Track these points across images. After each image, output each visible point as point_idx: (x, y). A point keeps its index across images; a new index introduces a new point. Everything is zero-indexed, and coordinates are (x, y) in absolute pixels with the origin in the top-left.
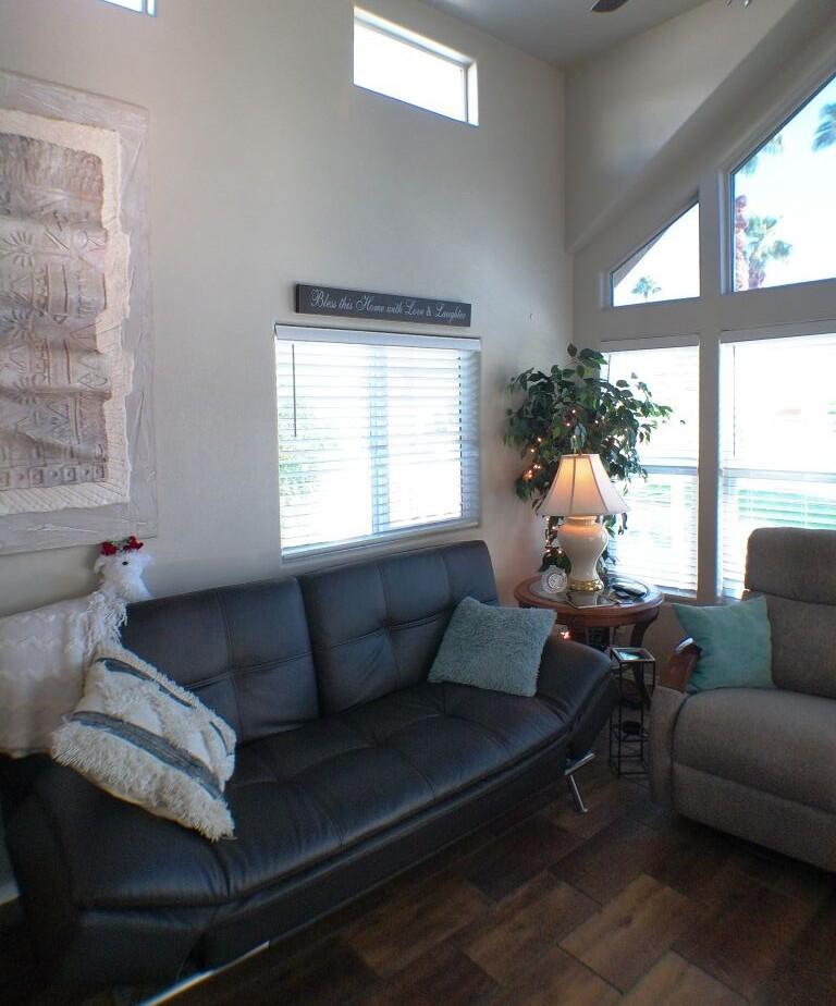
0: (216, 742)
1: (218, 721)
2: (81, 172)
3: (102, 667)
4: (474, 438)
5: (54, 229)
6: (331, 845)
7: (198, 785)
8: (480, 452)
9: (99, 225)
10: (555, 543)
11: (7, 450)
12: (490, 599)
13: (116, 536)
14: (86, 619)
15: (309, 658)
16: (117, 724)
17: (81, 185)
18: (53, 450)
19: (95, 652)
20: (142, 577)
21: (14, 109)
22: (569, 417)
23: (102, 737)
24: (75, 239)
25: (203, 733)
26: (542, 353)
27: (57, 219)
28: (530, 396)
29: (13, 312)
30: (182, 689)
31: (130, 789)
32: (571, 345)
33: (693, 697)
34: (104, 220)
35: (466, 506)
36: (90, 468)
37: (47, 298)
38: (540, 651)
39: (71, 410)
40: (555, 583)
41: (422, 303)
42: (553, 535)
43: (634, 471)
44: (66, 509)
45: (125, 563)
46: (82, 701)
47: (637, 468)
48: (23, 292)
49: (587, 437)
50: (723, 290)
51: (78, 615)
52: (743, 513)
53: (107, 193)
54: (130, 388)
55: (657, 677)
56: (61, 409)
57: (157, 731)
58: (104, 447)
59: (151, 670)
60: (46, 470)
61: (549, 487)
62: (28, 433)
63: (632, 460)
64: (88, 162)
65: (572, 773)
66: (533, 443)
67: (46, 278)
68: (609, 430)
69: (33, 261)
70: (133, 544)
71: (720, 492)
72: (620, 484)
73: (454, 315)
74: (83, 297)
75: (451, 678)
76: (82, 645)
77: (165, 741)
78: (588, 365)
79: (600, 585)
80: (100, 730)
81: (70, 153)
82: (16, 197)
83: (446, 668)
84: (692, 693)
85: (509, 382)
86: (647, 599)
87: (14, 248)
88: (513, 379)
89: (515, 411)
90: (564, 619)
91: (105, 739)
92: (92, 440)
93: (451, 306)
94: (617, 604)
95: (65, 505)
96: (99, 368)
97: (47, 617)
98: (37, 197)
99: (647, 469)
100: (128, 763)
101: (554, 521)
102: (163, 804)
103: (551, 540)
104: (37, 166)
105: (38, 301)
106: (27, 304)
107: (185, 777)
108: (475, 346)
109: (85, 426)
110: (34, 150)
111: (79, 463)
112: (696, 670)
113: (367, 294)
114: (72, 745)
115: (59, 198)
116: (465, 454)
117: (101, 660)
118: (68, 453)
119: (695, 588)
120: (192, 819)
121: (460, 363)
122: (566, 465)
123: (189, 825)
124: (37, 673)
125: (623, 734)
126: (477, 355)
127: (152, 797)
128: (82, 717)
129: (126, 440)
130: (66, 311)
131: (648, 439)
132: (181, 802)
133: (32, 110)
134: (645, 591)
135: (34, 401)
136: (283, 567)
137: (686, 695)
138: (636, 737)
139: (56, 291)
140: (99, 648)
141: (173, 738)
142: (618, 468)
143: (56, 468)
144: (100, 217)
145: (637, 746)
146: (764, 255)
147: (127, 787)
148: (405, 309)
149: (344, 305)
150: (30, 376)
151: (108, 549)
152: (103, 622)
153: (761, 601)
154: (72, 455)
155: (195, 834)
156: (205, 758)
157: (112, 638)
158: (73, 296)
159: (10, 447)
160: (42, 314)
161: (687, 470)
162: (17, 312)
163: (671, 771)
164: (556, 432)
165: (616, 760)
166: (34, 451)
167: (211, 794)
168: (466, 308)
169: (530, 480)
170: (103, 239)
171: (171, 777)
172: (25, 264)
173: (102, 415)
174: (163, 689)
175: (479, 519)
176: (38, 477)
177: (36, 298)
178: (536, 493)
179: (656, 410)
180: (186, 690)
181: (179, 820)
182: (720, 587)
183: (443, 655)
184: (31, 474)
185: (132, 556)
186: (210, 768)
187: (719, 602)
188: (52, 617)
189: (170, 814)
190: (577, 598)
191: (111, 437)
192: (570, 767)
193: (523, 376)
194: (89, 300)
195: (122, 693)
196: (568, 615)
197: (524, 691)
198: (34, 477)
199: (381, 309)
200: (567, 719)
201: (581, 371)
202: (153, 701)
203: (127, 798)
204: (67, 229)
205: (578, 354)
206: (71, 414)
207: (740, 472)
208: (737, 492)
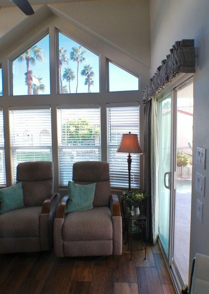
50: (9, 95)
52: (18, 160)
71: (11, 154)
119: (6, 183)
146: (37, 88)
153: (21, 183)
207: (18, 148)
208: (16, 154)
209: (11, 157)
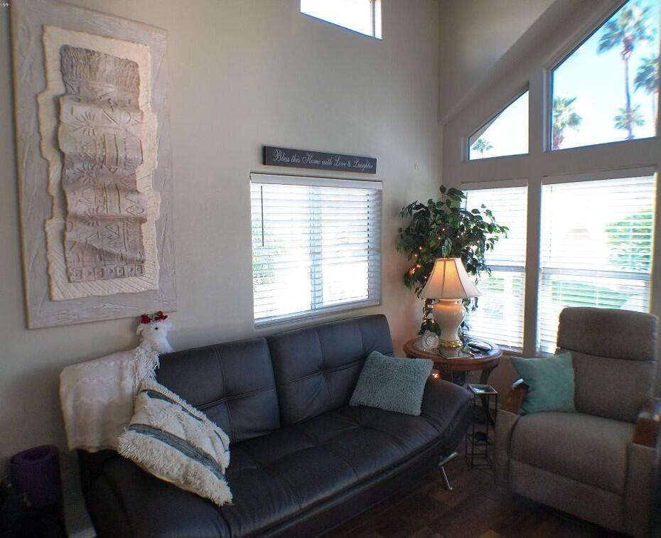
0: (219, 444)
1: (219, 430)
2: (125, 73)
3: (145, 395)
4: (378, 247)
5: (109, 111)
6: (293, 509)
7: (209, 471)
8: (381, 256)
9: (137, 108)
10: (430, 316)
11: (80, 256)
12: (389, 353)
13: (150, 311)
14: (134, 364)
15: (274, 390)
16: (157, 432)
17: (125, 82)
18: (110, 255)
19: (140, 385)
20: (167, 337)
21: (82, 31)
22: (440, 233)
23: (150, 440)
24: (122, 117)
25: (210, 437)
26: (423, 191)
27: (111, 104)
28: (414, 219)
29: (83, 166)
30: (195, 409)
31: (167, 473)
32: (442, 186)
33: (523, 418)
34: (140, 105)
35: (372, 291)
36: (134, 267)
37: (105, 157)
38: (423, 387)
39: (121, 230)
40: (430, 342)
41: (345, 158)
42: (428, 311)
43: (483, 269)
44: (117, 294)
45: (157, 329)
46: (134, 417)
47: (485, 268)
48: (90, 152)
49: (453, 247)
50: (545, 150)
51: (128, 362)
52: (555, 297)
53: (141, 88)
54: (158, 214)
55: (499, 404)
56: (115, 229)
57: (182, 436)
58: (142, 254)
59: (176, 397)
60: (105, 268)
61: (427, 280)
62: (94, 245)
63: (481, 262)
64: (130, 66)
65: (443, 465)
66: (416, 250)
67: (104, 143)
68: (467, 242)
69: (96, 133)
70: (160, 316)
71: (540, 283)
72: (473, 278)
73: (365, 166)
74: (128, 156)
75: (365, 404)
76: (131, 382)
77: (188, 443)
78: (454, 199)
79: (460, 344)
80: (147, 436)
81: (118, 60)
82: (84, 90)
83: (362, 396)
84: (523, 415)
85: (401, 210)
86: (492, 353)
87: (83, 124)
88: (403, 208)
89: (404, 229)
90: (438, 366)
91: (151, 442)
92: (135, 249)
93: (363, 160)
94: (472, 356)
95: (117, 291)
96: (139, 202)
97: (109, 363)
98: (97, 90)
99: (491, 268)
100: (165, 457)
101: (429, 301)
102: (187, 482)
103: (427, 314)
104: (97, 68)
105: (99, 159)
106: (92, 161)
107: (201, 466)
108: (378, 186)
109: (130, 240)
110: (95, 58)
111: (127, 264)
112: (525, 400)
113: (310, 152)
114: (131, 445)
115: (112, 90)
116: (371, 258)
117: (145, 391)
118: (119, 257)
119: (522, 346)
120: (206, 492)
121: (369, 198)
122: (439, 265)
123: (204, 496)
124: (104, 400)
125: (475, 440)
126: (380, 192)
127: (181, 478)
128: (136, 428)
129: (156, 250)
130: (117, 165)
131: (492, 248)
132: (199, 481)
133: (93, 31)
134: (490, 347)
135: (97, 224)
136: (255, 331)
137: (518, 416)
138: (484, 442)
139: (111, 152)
140: (143, 383)
141: (192, 441)
142: (473, 268)
143: (112, 267)
144: (138, 102)
145: (483, 448)
147: (165, 472)
148: (334, 162)
149: (294, 160)
150: (95, 208)
151: (145, 319)
152: (144, 366)
153: (568, 355)
154: (122, 258)
155: (208, 501)
156: (213, 454)
157: (150, 377)
158: (121, 155)
159: (83, 253)
160: (102, 167)
161: (518, 269)
162: (86, 166)
163: (508, 464)
164: (432, 244)
165: (470, 456)
166: (97, 257)
167: (217, 476)
168: (373, 161)
169: (413, 275)
170: (140, 117)
171: (193, 465)
172: (91, 134)
173: (140, 233)
174: (184, 409)
175: (381, 301)
176: (101, 273)
177: (98, 156)
178: (418, 284)
179: (498, 229)
180: (198, 410)
181: (198, 493)
182: (538, 346)
183: (359, 388)
184: (96, 271)
185: (160, 324)
186: (216, 460)
187: (537, 355)
188: (111, 364)
189: (192, 489)
190: (445, 352)
191: (146, 247)
192: (442, 461)
193: (410, 207)
194: (131, 157)
195: (160, 412)
196: (440, 363)
197: (413, 412)
198: (98, 273)
199: (317, 162)
200: (441, 430)
201: (448, 203)
202: (179, 417)
203: (165, 478)
204: (117, 111)
205: (447, 191)
206: (121, 232)
207: (554, 270)
208: (551, 284)
209: (540, 289)
